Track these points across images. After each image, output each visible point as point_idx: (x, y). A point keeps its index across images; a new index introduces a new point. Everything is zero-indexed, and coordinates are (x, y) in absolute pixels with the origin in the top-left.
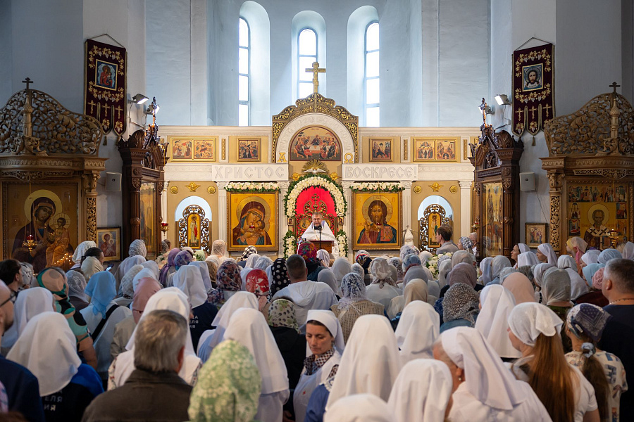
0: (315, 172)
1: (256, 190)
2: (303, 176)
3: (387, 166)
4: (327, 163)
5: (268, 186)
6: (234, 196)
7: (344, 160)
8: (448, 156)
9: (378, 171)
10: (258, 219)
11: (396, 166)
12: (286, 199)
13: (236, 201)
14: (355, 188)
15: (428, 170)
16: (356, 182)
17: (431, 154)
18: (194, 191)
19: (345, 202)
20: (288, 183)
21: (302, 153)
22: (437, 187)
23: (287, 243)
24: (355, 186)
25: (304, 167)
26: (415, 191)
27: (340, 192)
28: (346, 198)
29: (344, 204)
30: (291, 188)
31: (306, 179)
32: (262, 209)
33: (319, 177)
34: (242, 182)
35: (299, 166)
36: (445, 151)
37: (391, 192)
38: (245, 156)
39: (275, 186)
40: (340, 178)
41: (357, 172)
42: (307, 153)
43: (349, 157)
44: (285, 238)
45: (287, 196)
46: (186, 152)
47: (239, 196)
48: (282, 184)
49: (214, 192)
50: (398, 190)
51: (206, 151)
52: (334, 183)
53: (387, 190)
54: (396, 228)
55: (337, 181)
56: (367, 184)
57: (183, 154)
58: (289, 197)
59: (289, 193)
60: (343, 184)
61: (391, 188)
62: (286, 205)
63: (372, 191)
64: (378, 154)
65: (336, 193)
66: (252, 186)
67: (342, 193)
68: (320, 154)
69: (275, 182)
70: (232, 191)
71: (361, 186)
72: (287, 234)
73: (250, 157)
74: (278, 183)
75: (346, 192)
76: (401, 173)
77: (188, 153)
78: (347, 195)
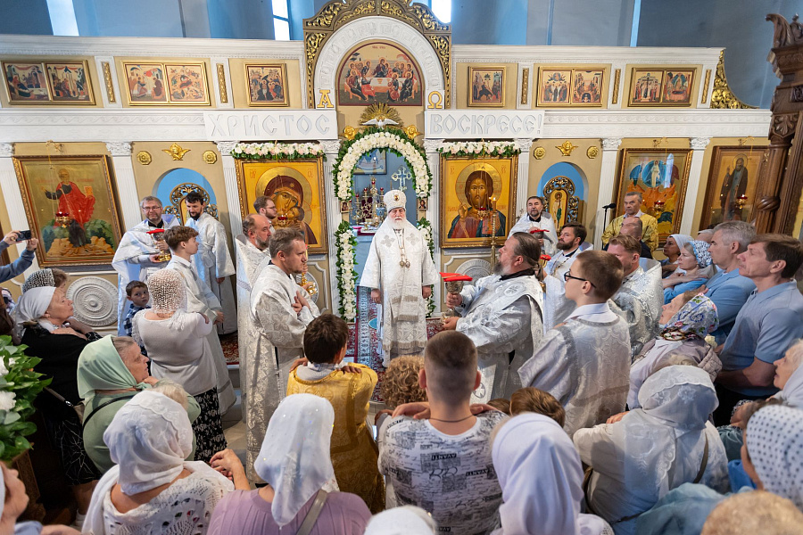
0: (380, 124)
1: (284, 157)
2: (361, 132)
3: (497, 113)
4: (398, 109)
5: (303, 149)
6: (249, 167)
7: (427, 104)
8: (589, 98)
9: (482, 122)
10: (292, 204)
11: (510, 113)
12: (336, 172)
13: (253, 174)
14: (446, 150)
15: (557, 121)
16: (446, 141)
17: (564, 93)
18: (180, 159)
19: (430, 175)
20: (338, 144)
21: (358, 91)
22: (570, 150)
23: (341, 240)
24: (447, 147)
25: (363, 116)
26: (536, 156)
27: (421, 158)
28: (431, 168)
29: (427, 177)
30: (343, 152)
31: (366, 137)
32: (298, 188)
33: (387, 134)
34: (259, 142)
35: (354, 113)
36: (586, 88)
37: (501, 156)
38: (261, 98)
39: (316, 149)
40: (421, 134)
41: (450, 124)
42: (366, 90)
43: (435, 99)
44: (338, 233)
45: (336, 167)
46: (155, 89)
47: (257, 166)
48: (328, 144)
49: (214, 160)
50: (512, 154)
51: (191, 87)
52: (412, 143)
53: (495, 154)
54: (505, 212)
55: (416, 141)
56: (464, 144)
57: (150, 92)
58: (340, 168)
59: (340, 160)
60: (426, 144)
61: (502, 151)
62: (336, 180)
63: (472, 156)
64: (481, 94)
65: (414, 160)
66: (277, 150)
67: (425, 159)
68: (389, 93)
69: (316, 142)
70: (243, 158)
71: (456, 148)
72: (341, 227)
73: (269, 97)
74: (321, 143)
75: (431, 159)
76: (517, 125)
77: (158, 90)
78: (433, 162)
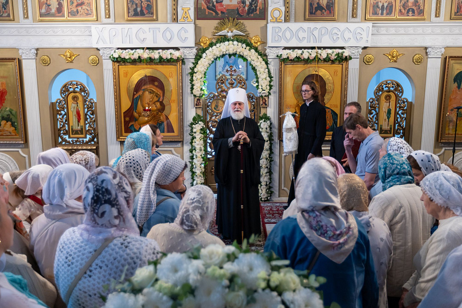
0: (230, 34)
1: (151, 61)
2: (214, 41)
3: (329, 25)
4: (246, 22)
5: (166, 55)
6: (123, 69)
7: (270, 18)
8: (413, 12)
9: (316, 33)
10: (156, 99)
11: (341, 26)
12: (192, 73)
13: (126, 74)
14: (284, 56)
15: (384, 32)
16: (285, 48)
17: (390, 9)
18: (71, 62)
19: (270, 77)
20: (194, 51)
21: (212, 8)
22: (397, 56)
23: (194, 130)
24: (285, 54)
25: (217, 28)
26: (365, 62)
27: (263, 63)
28: (272, 71)
29: (268, 79)
30: (198, 57)
31: (218, 45)
32: (161, 86)
33: (235, 43)
34: (132, 49)
35: (209, 26)
36: (410, 4)
37: (333, 62)
38: (136, 14)
39: (177, 54)
40: (264, 43)
41: (288, 35)
42: (219, 8)
43: (276, 14)
44: (192, 124)
45: (192, 69)
46: (57, 9)
47: (129, 68)
48: (186, 51)
49: (98, 63)
50: (343, 60)
51: (84, 7)
52: (256, 50)
53: (327, 60)
54: (337, 111)
55: (260, 48)
56: (300, 52)
57: (53, 10)
58: (196, 70)
59: (196, 64)
60: (268, 51)
61: (333, 57)
62: (192, 80)
63: (307, 61)
64: (317, 9)
65: (258, 64)
66: (146, 55)
67: (267, 63)
68: (238, 10)
69: (177, 49)
70: (119, 61)
71: (293, 54)
72: (194, 119)
73: (142, 14)
74: (181, 50)
75: (272, 63)
76: (347, 35)
77: (60, 9)
78: (274, 66)
